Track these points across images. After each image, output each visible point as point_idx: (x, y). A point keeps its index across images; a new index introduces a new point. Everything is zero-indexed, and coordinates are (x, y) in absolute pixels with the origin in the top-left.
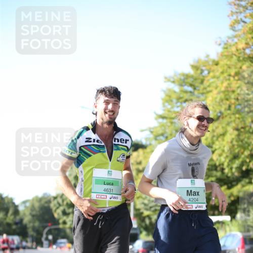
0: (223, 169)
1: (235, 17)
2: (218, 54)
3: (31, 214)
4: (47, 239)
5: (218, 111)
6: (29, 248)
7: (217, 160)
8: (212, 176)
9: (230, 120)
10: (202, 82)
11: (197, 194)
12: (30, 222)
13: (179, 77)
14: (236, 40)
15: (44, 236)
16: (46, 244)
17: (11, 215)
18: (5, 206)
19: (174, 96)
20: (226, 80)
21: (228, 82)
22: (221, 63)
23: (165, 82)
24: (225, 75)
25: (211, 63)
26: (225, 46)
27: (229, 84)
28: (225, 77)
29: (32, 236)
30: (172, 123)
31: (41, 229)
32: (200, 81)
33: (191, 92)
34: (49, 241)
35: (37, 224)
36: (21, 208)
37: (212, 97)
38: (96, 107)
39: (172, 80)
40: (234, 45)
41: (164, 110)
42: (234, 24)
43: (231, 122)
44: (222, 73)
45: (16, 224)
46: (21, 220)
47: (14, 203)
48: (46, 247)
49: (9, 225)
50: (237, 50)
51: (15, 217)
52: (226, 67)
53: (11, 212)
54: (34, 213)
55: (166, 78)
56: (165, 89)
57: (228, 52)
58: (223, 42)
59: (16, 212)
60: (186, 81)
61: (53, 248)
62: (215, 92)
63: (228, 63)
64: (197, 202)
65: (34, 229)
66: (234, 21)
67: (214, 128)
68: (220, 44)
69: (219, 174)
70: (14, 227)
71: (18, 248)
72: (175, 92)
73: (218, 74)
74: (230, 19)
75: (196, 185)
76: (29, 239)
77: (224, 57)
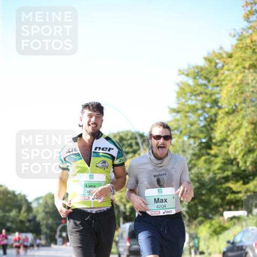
0: (238, 163)
1: (249, 8)
2: (232, 46)
3: (44, 211)
4: (61, 236)
5: (233, 104)
6: (43, 246)
7: (232, 153)
8: (228, 171)
9: (245, 113)
10: (217, 75)
11: (164, 201)
12: (43, 219)
13: (192, 70)
14: (250, 31)
15: (58, 233)
16: (60, 241)
17: (24, 212)
18: (18, 203)
19: (188, 90)
20: (241, 72)
21: (243, 74)
22: (236, 55)
23: (179, 75)
24: (240, 67)
25: (225, 56)
26: (240, 38)
27: (243, 77)
28: (240, 70)
29: (46, 233)
30: (186, 117)
31: (55, 226)
32: (214, 74)
33: (205, 85)
34: (63, 238)
35: (50, 221)
36: (34, 205)
37: (227, 90)
38: (81, 120)
39: (186, 73)
40: (248, 36)
41: (178, 104)
42: (248, 15)
43: (246, 115)
44: (237, 65)
45: (30, 221)
46: (35, 217)
47: (26, 200)
48: (60, 245)
49: (22, 222)
50: (252, 42)
51: (28, 215)
52: (240, 60)
53: (24, 209)
54: (47, 210)
55: (180, 71)
56: (179, 82)
57: (242, 44)
58: (238, 33)
59: (29, 209)
60: (200, 73)
61: (67, 245)
62: (230, 85)
63: (243, 55)
64: (164, 208)
65: (47, 226)
66: (248, 13)
67: (229, 121)
68: (234, 36)
69: (235, 168)
70: (27, 224)
71: (32, 246)
72: (189, 85)
73: (232, 67)
74: (245, 10)
75: (163, 194)
76: (43, 237)
77: (239, 49)
